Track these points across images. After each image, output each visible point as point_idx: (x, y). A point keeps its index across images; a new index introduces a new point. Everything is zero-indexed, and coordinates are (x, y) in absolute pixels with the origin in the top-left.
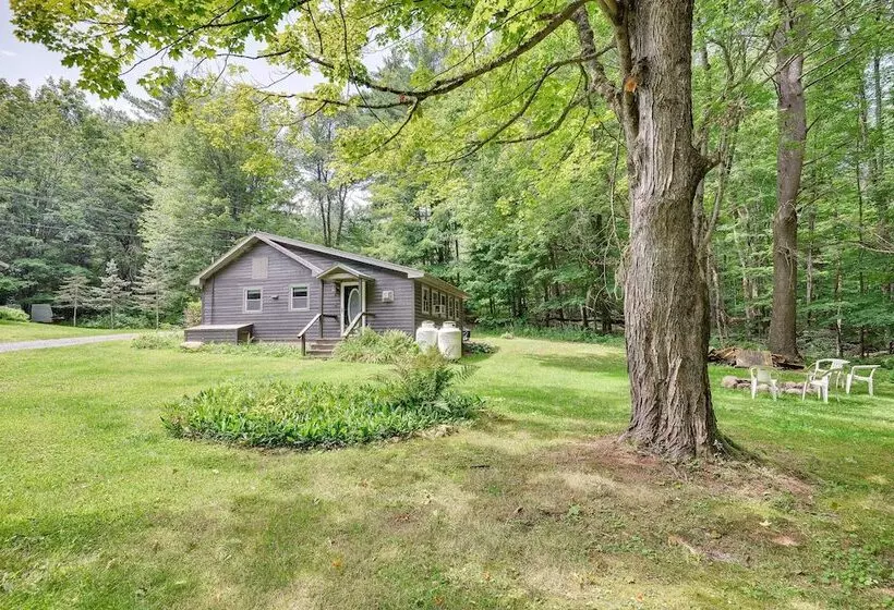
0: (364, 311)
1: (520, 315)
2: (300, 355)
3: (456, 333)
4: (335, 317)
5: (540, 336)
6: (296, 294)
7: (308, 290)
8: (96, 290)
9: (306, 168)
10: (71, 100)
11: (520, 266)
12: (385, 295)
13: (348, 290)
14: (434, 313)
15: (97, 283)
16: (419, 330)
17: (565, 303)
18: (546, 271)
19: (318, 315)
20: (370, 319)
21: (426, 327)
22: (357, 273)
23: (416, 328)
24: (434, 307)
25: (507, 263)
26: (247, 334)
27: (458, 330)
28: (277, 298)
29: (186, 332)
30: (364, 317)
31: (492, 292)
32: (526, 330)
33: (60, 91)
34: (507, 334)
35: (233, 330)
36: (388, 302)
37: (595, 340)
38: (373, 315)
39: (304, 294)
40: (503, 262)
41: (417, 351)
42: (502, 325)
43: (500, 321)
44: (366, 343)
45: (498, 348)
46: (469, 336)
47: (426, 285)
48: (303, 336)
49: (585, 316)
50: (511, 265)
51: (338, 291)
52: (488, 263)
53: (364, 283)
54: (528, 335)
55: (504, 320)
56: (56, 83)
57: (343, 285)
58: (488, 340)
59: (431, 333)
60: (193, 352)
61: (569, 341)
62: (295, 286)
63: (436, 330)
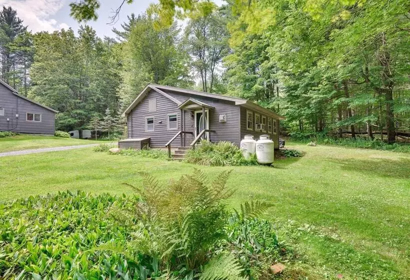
0: (208, 129)
1: (321, 130)
2: (167, 157)
3: (269, 144)
4: (192, 133)
5: (337, 144)
6: (171, 120)
7: (177, 117)
8: (102, 123)
9: (194, 54)
10: (90, 35)
11: (321, 96)
12: (221, 118)
13: (199, 115)
14: (256, 129)
15: (103, 120)
16: (243, 141)
17: (357, 121)
18: (343, 99)
19: (180, 132)
20: (212, 134)
21: (248, 139)
22: (201, 103)
23: (241, 140)
24: (256, 126)
25: (312, 95)
26: (147, 144)
27: (271, 141)
28: (161, 123)
29: (119, 143)
30: (208, 133)
31: (300, 116)
32: (326, 140)
33: (85, 31)
34: (311, 143)
35: (138, 142)
36: (223, 123)
37: (384, 147)
38: (214, 132)
39: (175, 119)
40: (309, 95)
41: (241, 156)
42: (308, 137)
43: (306, 135)
44: (205, 151)
45: (304, 153)
46: (284, 144)
47: (250, 110)
48: (168, 145)
49: (370, 130)
50: (315, 96)
51: (193, 116)
52: (297, 97)
53: (207, 111)
54: (327, 143)
55: (309, 134)
56: (84, 28)
57: (196, 112)
58: (298, 147)
59: (251, 143)
60: (113, 154)
61: (362, 148)
62: (171, 114)
63: (254, 141)
